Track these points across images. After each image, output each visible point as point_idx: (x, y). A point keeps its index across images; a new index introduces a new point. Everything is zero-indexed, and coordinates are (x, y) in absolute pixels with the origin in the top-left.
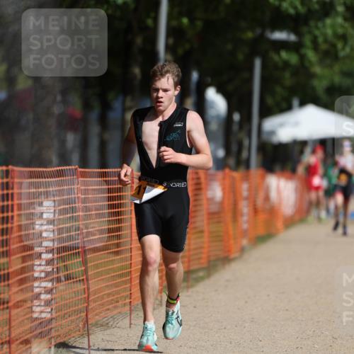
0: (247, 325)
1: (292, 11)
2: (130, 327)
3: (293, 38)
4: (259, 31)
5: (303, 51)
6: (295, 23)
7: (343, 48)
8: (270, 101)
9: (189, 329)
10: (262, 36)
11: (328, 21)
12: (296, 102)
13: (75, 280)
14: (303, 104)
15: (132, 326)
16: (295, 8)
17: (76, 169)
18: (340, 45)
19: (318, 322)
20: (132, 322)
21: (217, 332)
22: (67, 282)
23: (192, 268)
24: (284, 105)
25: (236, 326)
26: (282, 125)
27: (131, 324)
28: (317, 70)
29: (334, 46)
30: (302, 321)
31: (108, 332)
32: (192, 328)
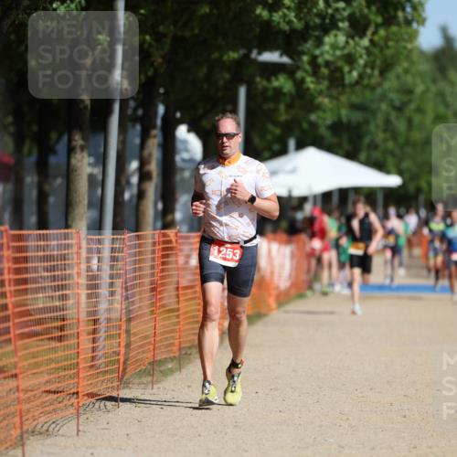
0: (228, 431)
1: (286, 28)
2: (78, 435)
3: (285, 60)
4: (242, 52)
5: (299, 75)
6: (289, 42)
7: (350, 72)
9: (153, 437)
10: (247, 56)
11: (328, 40)
12: (292, 143)
13: (7, 374)
14: (300, 146)
15: (80, 433)
16: (290, 22)
17: (6, 231)
18: (346, 69)
19: (321, 426)
20: (81, 428)
21: (190, 441)
23: (158, 358)
24: (277, 147)
25: (215, 433)
27: (78, 431)
29: (339, 69)
30: (300, 424)
31: (49, 441)
32: (157, 436)
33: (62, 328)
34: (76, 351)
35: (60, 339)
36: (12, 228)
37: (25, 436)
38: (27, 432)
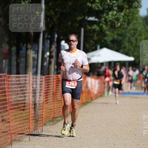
0: (78, 140)
1: (97, 9)
3: (96, 20)
5: (101, 25)
6: (98, 14)
7: (117, 23)
8: (87, 46)
9: (54, 142)
10: (84, 18)
11: (110, 13)
12: (98, 47)
13: (6, 121)
14: (101, 47)
16: (98, 7)
17: (6, 75)
18: (116, 22)
19: (108, 138)
20: (30, 139)
21: (66, 143)
22: (3, 122)
23: (55, 116)
24: (94, 48)
26: (93, 56)
27: (29, 140)
28: (108, 33)
29: (114, 23)
31: (20, 143)
32: (55, 141)
33: (24, 107)
34: (29, 114)
35: (24, 110)
36: (8, 74)
37: (12, 141)
38: (13, 140)
